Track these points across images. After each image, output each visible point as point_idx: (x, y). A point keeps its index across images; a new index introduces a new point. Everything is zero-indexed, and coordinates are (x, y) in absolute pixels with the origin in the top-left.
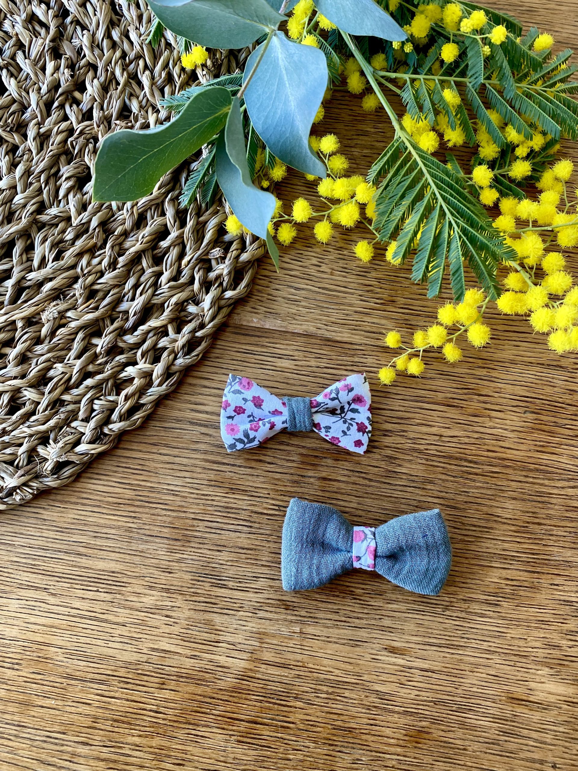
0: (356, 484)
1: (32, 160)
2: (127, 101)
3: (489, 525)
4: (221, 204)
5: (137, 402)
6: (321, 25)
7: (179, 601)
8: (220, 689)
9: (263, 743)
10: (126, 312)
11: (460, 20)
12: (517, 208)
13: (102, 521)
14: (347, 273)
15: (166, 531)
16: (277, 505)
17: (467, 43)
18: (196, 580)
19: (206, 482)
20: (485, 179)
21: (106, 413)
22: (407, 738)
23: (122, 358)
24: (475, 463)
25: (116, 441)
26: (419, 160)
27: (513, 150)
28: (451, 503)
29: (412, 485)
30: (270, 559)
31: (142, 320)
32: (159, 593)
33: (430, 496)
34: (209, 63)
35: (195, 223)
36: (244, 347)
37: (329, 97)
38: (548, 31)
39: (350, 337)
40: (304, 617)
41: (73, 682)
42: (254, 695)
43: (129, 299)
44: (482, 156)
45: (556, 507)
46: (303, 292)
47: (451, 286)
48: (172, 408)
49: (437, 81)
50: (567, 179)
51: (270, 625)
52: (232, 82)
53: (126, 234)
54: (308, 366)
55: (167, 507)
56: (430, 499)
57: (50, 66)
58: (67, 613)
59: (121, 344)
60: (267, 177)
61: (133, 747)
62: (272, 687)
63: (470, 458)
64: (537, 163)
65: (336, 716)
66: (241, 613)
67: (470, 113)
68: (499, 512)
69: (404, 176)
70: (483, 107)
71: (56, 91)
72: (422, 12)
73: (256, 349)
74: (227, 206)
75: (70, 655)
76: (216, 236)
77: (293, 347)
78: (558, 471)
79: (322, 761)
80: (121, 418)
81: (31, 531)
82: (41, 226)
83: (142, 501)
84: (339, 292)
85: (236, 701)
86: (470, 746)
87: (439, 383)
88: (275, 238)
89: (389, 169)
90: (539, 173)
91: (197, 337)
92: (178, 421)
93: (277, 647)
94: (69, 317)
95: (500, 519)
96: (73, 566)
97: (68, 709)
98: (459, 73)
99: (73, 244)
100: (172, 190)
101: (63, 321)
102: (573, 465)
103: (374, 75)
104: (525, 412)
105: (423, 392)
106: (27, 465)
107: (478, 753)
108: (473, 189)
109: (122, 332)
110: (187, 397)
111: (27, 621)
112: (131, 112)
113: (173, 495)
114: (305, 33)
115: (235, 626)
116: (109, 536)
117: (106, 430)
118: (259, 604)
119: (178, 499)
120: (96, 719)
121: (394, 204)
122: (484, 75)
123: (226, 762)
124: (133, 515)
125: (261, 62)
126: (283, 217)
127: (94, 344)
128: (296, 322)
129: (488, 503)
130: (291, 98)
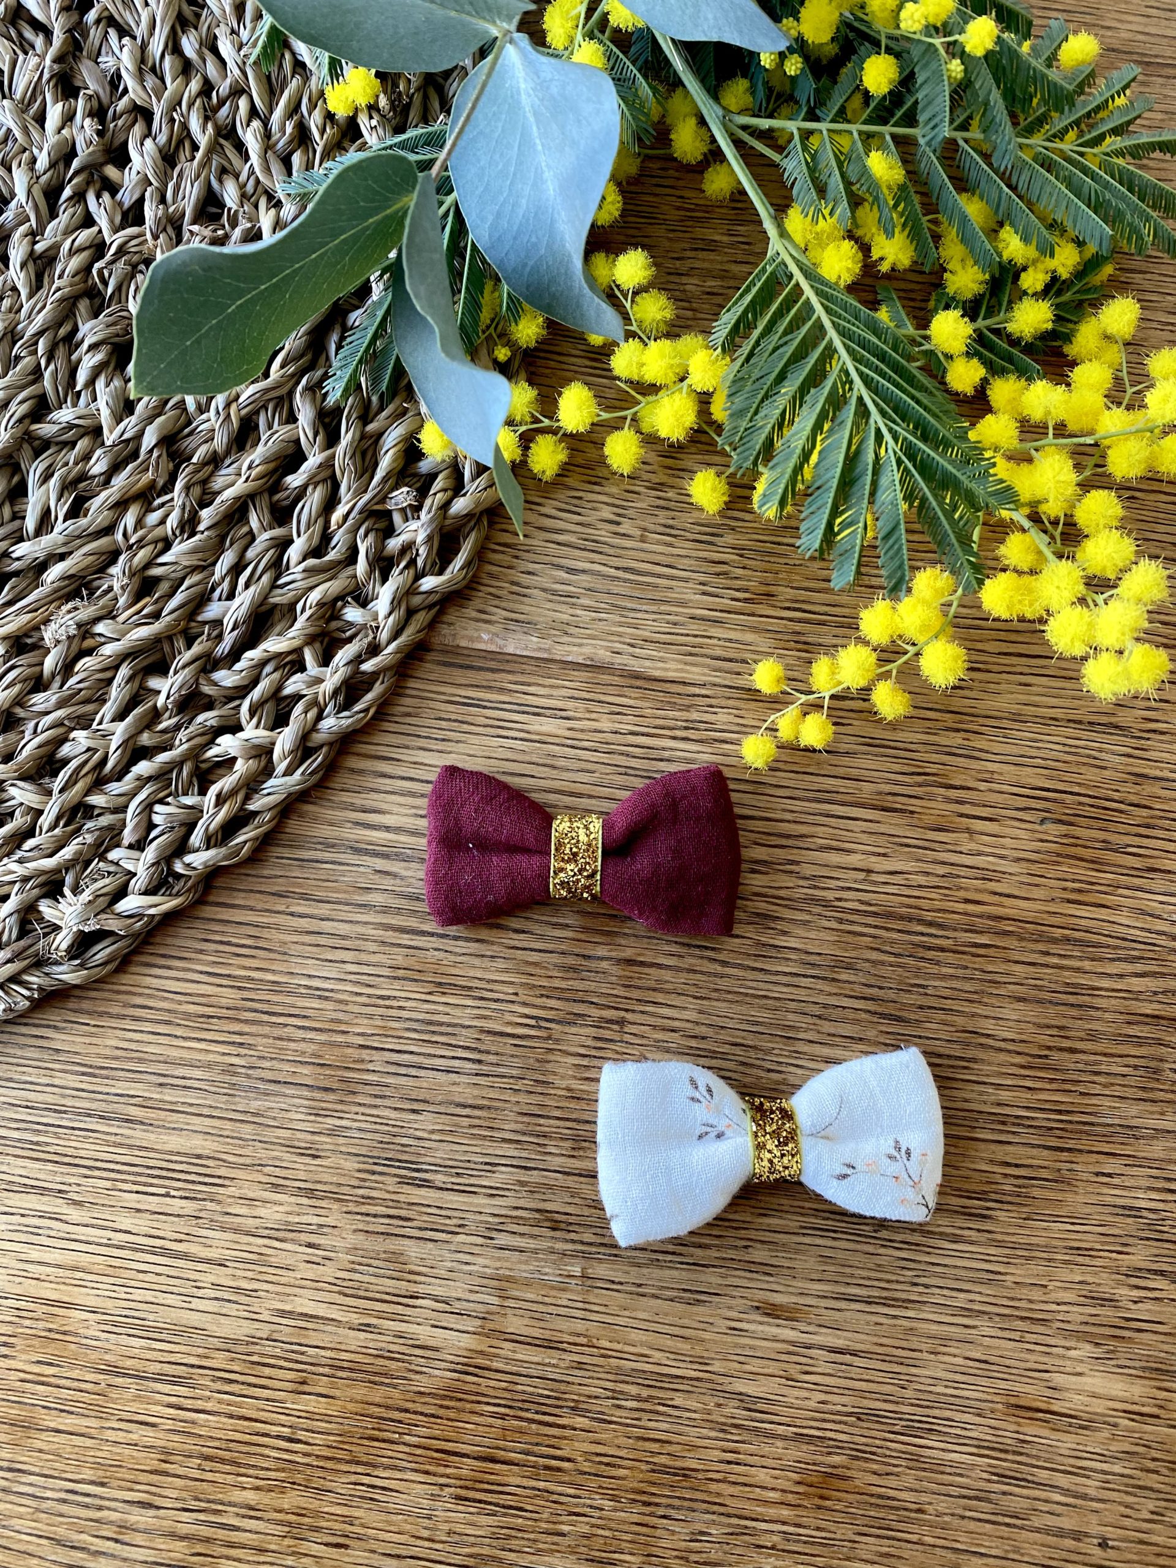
0: (695, 972)
1: (19, 310)
2: (215, 184)
3: (969, 1054)
4: (410, 393)
5: (242, 809)
6: (614, 21)
7: (334, 1215)
8: (420, 1393)
9: (509, 1500)
10: (218, 623)
11: (900, 7)
12: (1024, 398)
13: (175, 1053)
14: (675, 536)
15: (305, 1072)
16: (532, 1017)
17: (916, 52)
18: (368, 1171)
19: (386, 972)
20: (955, 338)
21: (179, 832)
22: (801, 1489)
23: (208, 718)
24: (940, 926)
25: (200, 888)
26: (815, 301)
27: (1016, 277)
28: (890, 1009)
29: (809, 972)
30: (519, 1127)
31: (250, 639)
32: (293, 1199)
33: (846, 996)
34: (383, 102)
35: (358, 437)
36: (463, 693)
37: (632, 169)
38: (1089, 27)
39: (680, 670)
40: (591, 1244)
41: (121, 1380)
42: (488, 1404)
43: (224, 596)
44: (951, 290)
45: (1107, 1015)
46: (583, 577)
47: (880, 562)
48: (315, 819)
49: (856, 134)
50: (1128, 337)
51: (520, 1262)
52: (430, 141)
53: (215, 461)
54: (596, 731)
55: (306, 1023)
56: (846, 1002)
57: (54, 113)
58: (105, 1241)
59: (207, 689)
60: (505, 340)
61: (243, 1511)
62: (525, 1387)
63: (929, 916)
64: (1065, 304)
65: (657, 1445)
66: (461, 1238)
67: (926, 200)
68: (989, 1026)
69: (786, 333)
70: (951, 188)
71: (68, 165)
73: (488, 696)
74: (423, 401)
75: (113, 1326)
76: (401, 463)
77: (565, 692)
78: (1111, 941)
79: (629, 1537)
80: (210, 842)
81: (30, 1075)
82: (41, 446)
83: (256, 1011)
84: (659, 576)
85: (452, 1415)
86: (930, 1504)
87: (866, 763)
88: (520, 468)
89: (755, 320)
90: (1071, 326)
91: (364, 673)
93: (535, 1307)
94: (100, 635)
95: (991, 1042)
96: (115, 1145)
97: (111, 1435)
98: (900, 118)
99: (107, 483)
100: (311, 367)
101: (89, 643)
102: (1142, 929)
103: (725, 122)
104: (1043, 821)
105: (832, 781)
106: (19, 938)
107: (947, 1519)
108: (933, 358)
109: (209, 664)
110: (346, 797)
111: (23, 1257)
112: (222, 205)
113: (320, 997)
114: (580, 37)
115: (449, 1264)
116: (188, 1083)
117: (179, 867)
118: (497, 1220)
119: (329, 1005)
120: (166, 1455)
121: (763, 392)
122: (952, 121)
123: (433, 1541)
124: (238, 1039)
125: (484, 99)
126: (538, 421)
127: (151, 690)
128: (570, 639)
129: (968, 1008)
130: (548, 175)
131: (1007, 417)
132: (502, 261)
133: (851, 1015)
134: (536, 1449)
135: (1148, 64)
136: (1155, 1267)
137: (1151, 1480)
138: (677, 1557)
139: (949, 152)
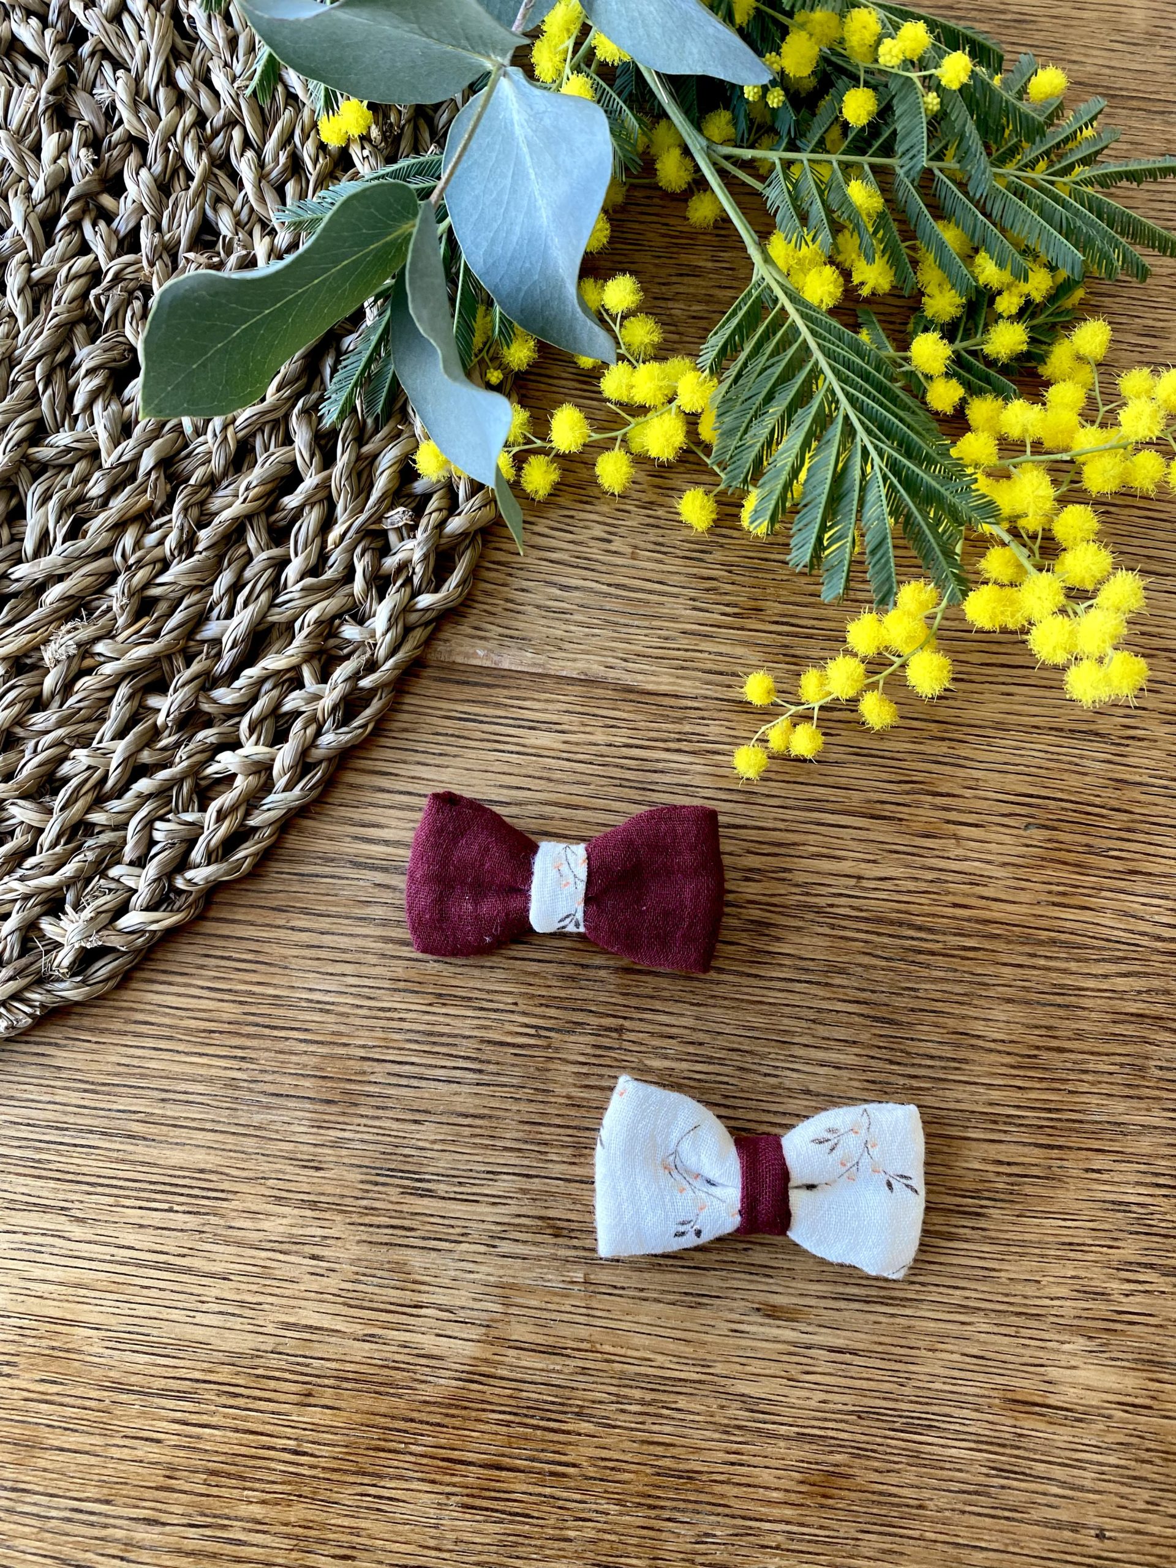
1: (16, 336)
2: (209, 212)
3: (961, 1055)
4: (405, 418)
5: (242, 824)
6: (600, 54)
7: (338, 1227)
8: (425, 1402)
9: (516, 1507)
10: (217, 642)
11: (878, 42)
12: (1002, 417)
13: (176, 1068)
14: (665, 553)
15: (307, 1084)
16: (532, 1027)
17: (893, 87)
18: (371, 1182)
19: (387, 984)
20: (935, 360)
21: (180, 849)
22: (804, 1488)
23: (207, 735)
24: (930, 930)
25: (201, 902)
26: (800, 323)
27: (992, 301)
28: (882, 1013)
29: (804, 977)
30: (520, 1135)
31: (249, 657)
32: (296, 1212)
33: (840, 1000)
34: (375, 133)
35: (353, 458)
36: (460, 708)
37: (620, 199)
38: (1057, 61)
39: (673, 684)
41: (126, 1396)
42: (493, 1411)
43: (222, 616)
45: (1093, 1015)
46: (577, 594)
47: (868, 576)
48: (315, 835)
49: (835, 165)
50: (1099, 358)
51: (524, 1270)
52: (423, 170)
53: (212, 483)
54: (590, 744)
56: (840, 1006)
57: (50, 144)
58: (108, 1258)
59: (206, 707)
60: (497, 363)
61: (249, 1525)
62: (531, 1393)
63: (919, 921)
64: (1039, 326)
65: (662, 1448)
66: (464, 1247)
67: (904, 227)
68: (979, 1027)
69: (772, 356)
70: (928, 216)
71: (64, 193)
72: (802, 26)
73: (484, 711)
74: (418, 423)
75: (117, 1342)
76: (396, 484)
77: (560, 707)
78: (1096, 943)
79: (634, 1541)
80: (211, 857)
81: (31, 1092)
82: (38, 470)
83: (257, 1025)
84: (650, 592)
85: (458, 1424)
86: (931, 1499)
87: (855, 772)
88: (516, 486)
89: (742, 342)
90: (1044, 347)
91: (362, 689)
92: (328, 860)
93: (538, 1314)
94: (99, 654)
95: (981, 1043)
96: (119, 1161)
97: (115, 1452)
98: (878, 149)
99: (105, 505)
100: (306, 391)
101: (88, 662)
102: (1124, 930)
103: (709, 152)
104: (1027, 827)
105: (822, 790)
106: (21, 956)
107: (947, 1514)
108: (913, 380)
109: (208, 682)
110: (343, 812)
111: (26, 1275)
112: (217, 234)
113: (321, 1010)
114: (567, 71)
115: (453, 1273)
116: (191, 1098)
117: (180, 883)
118: (499, 1228)
119: (330, 1018)
120: (171, 1472)
121: (752, 412)
122: (929, 151)
123: (440, 1550)
124: (239, 1053)
125: (478, 131)
126: (531, 442)
127: (150, 709)
128: (564, 655)
129: (958, 1010)
130: (540, 202)
131: (986, 434)
132: (496, 286)
133: (845, 1018)
134: (542, 1455)
135: (1114, 96)
136: (1144, 1260)
137: (1145, 1470)
138: (683, 1560)
139: (926, 181)
